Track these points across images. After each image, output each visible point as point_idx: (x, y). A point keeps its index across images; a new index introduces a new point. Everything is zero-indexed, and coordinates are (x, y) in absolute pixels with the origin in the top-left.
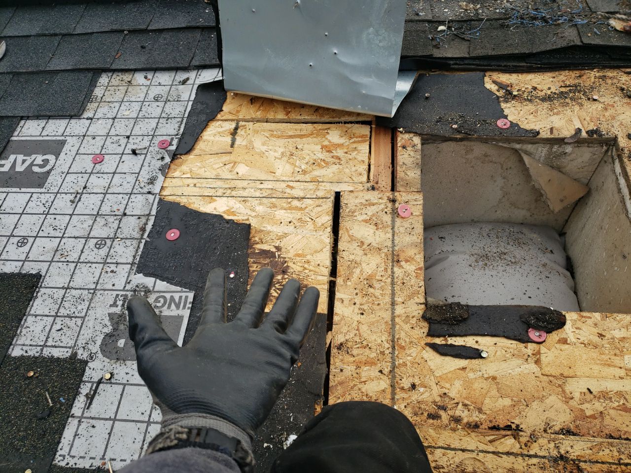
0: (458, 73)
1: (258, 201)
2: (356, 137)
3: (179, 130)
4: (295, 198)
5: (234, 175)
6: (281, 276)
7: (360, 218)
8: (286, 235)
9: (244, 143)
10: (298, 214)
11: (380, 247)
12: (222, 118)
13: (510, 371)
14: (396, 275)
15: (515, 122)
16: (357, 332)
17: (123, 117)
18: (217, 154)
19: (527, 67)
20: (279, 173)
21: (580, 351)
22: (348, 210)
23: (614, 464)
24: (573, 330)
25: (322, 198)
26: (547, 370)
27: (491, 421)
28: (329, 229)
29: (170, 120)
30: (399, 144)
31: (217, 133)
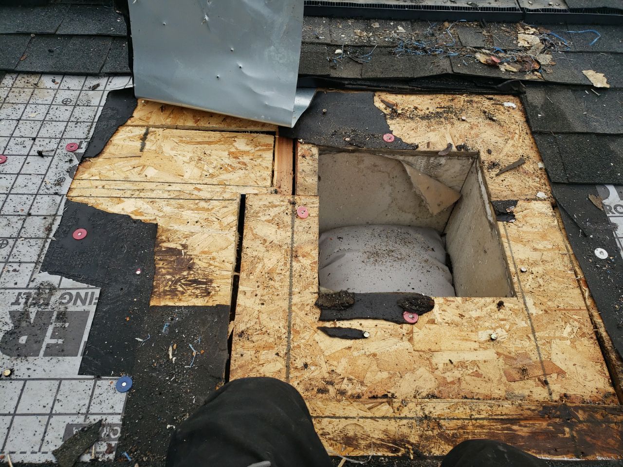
0: (352, 92)
1: (166, 202)
2: (262, 146)
3: (88, 134)
4: (203, 199)
5: (142, 177)
6: (187, 272)
7: (263, 218)
8: (192, 234)
9: (154, 148)
10: (205, 215)
11: (280, 244)
12: (132, 124)
13: (388, 349)
14: (294, 269)
15: (398, 137)
16: (258, 320)
17: (29, 119)
18: (126, 157)
19: (410, 90)
20: (187, 176)
21: (445, 330)
22: (252, 211)
23: (466, 419)
24: (440, 312)
25: (228, 200)
26: (418, 346)
27: (371, 392)
28: (235, 229)
29: (79, 124)
30: (299, 154)
31: (127, 138)
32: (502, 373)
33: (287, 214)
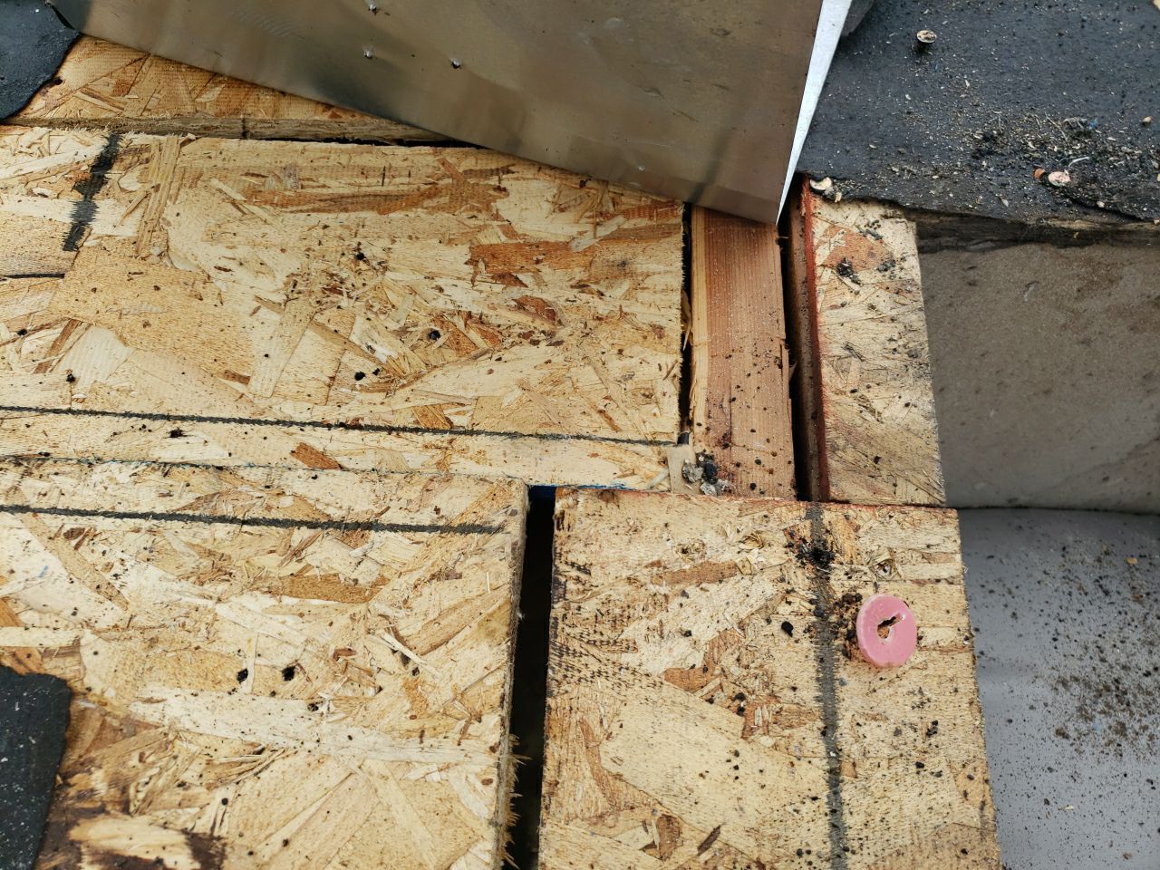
1: (144, 540)
2: (627, 214)
4: (331, 524)
5: (56, 386)
7: (657, 658)
8: (257, 758)
9: (128, 230)
11: (765, 857)
12: (48, 115)
20: (264, 378)
22: (590, 607)
25: (465, 529)
28: (492, 727)
30: (822, 255)
31: (15, 181)
33: (787, 628)
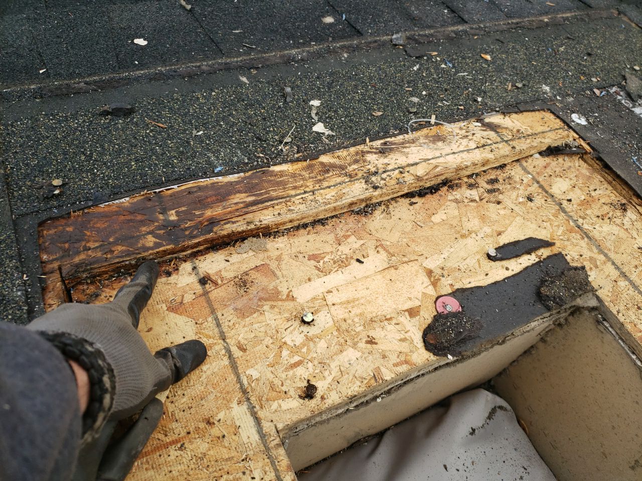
13: (452, 250)
21: (387, 306)
23: (318, 190)
26: (414, 267)
32: (278, 273)
